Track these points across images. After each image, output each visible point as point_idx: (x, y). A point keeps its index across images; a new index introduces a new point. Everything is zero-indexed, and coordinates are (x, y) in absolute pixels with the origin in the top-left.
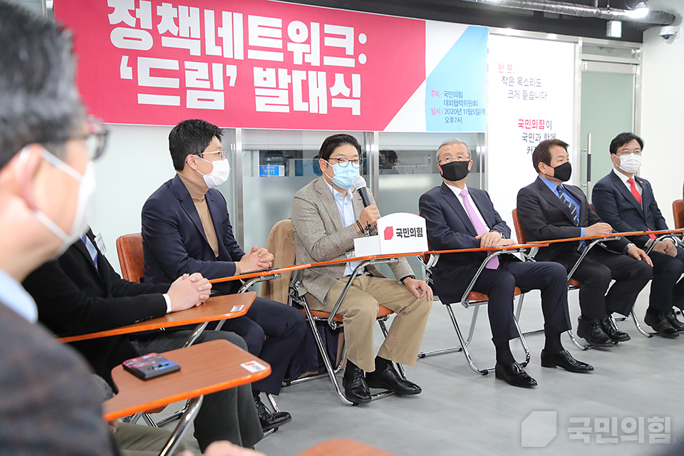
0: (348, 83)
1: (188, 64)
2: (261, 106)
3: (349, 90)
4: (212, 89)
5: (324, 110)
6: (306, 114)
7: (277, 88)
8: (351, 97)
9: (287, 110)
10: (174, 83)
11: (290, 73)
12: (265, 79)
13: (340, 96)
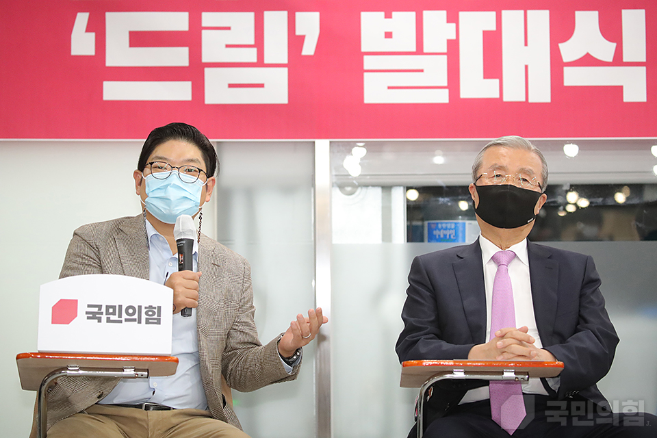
0: (612, 30)
1: (208, 18)
2: (376, 91)
3: (615, 45)
4: (260, 63)
5: (541, 93)
6: (495, 105)
7: (420, 51)
8: (618, 61)
9: (443, 97)
10: (178, 57)
11: (453, 18)
12: (388, 35)
13: (588, 61)
